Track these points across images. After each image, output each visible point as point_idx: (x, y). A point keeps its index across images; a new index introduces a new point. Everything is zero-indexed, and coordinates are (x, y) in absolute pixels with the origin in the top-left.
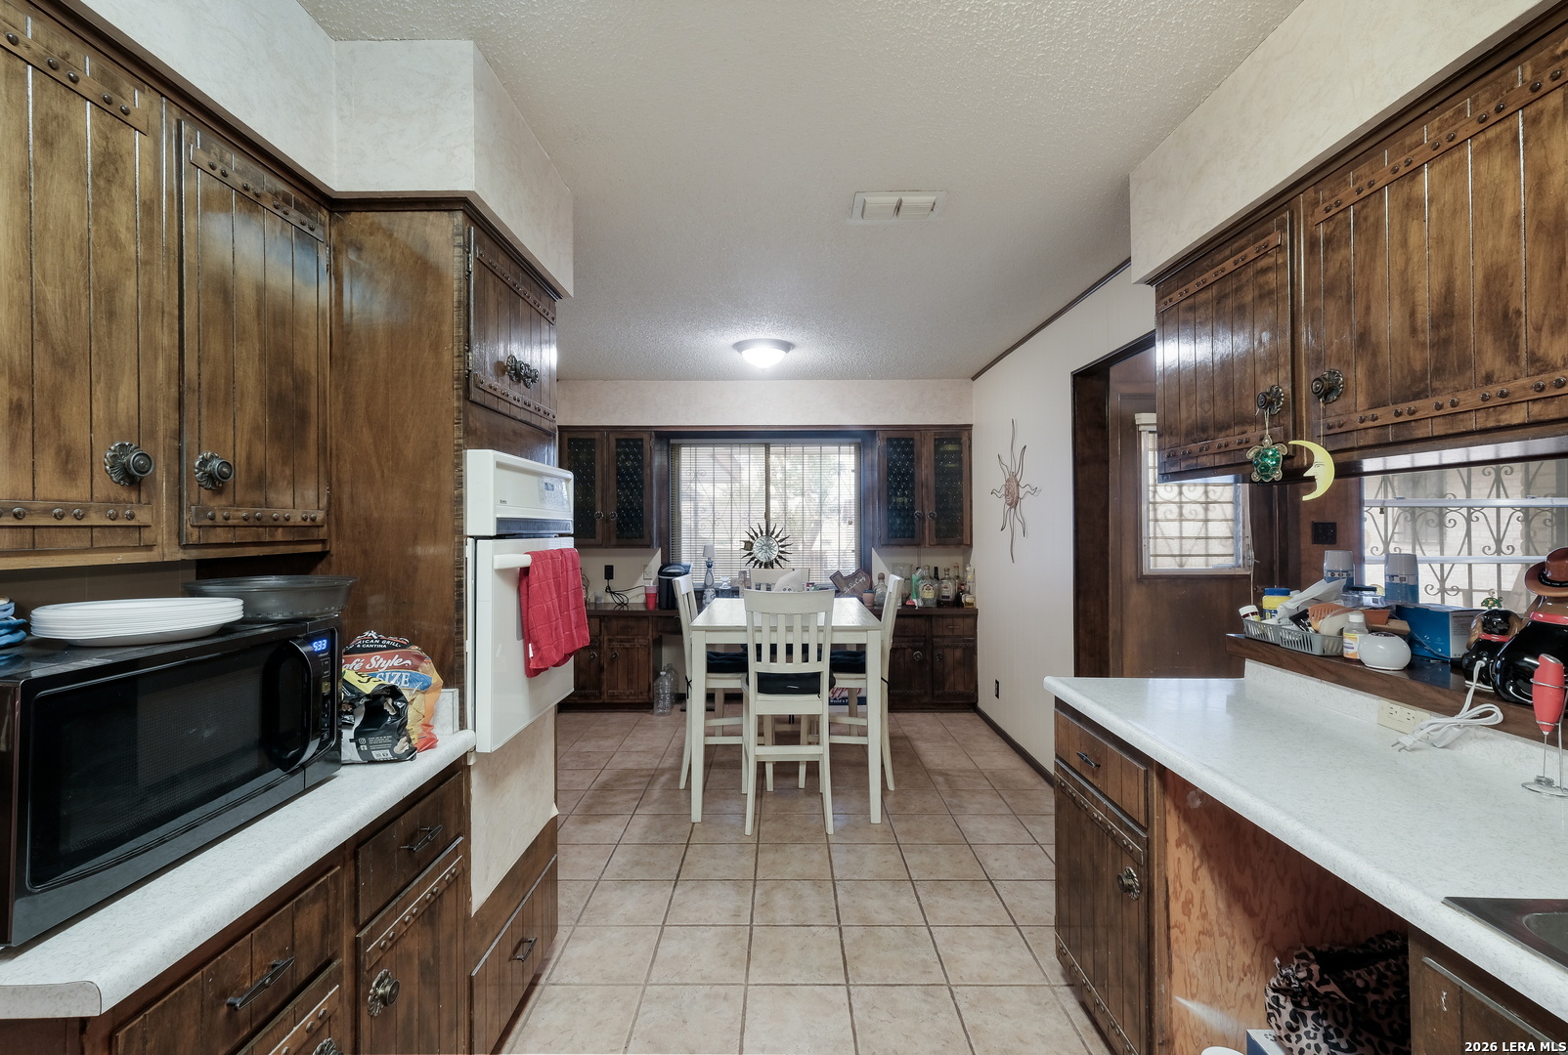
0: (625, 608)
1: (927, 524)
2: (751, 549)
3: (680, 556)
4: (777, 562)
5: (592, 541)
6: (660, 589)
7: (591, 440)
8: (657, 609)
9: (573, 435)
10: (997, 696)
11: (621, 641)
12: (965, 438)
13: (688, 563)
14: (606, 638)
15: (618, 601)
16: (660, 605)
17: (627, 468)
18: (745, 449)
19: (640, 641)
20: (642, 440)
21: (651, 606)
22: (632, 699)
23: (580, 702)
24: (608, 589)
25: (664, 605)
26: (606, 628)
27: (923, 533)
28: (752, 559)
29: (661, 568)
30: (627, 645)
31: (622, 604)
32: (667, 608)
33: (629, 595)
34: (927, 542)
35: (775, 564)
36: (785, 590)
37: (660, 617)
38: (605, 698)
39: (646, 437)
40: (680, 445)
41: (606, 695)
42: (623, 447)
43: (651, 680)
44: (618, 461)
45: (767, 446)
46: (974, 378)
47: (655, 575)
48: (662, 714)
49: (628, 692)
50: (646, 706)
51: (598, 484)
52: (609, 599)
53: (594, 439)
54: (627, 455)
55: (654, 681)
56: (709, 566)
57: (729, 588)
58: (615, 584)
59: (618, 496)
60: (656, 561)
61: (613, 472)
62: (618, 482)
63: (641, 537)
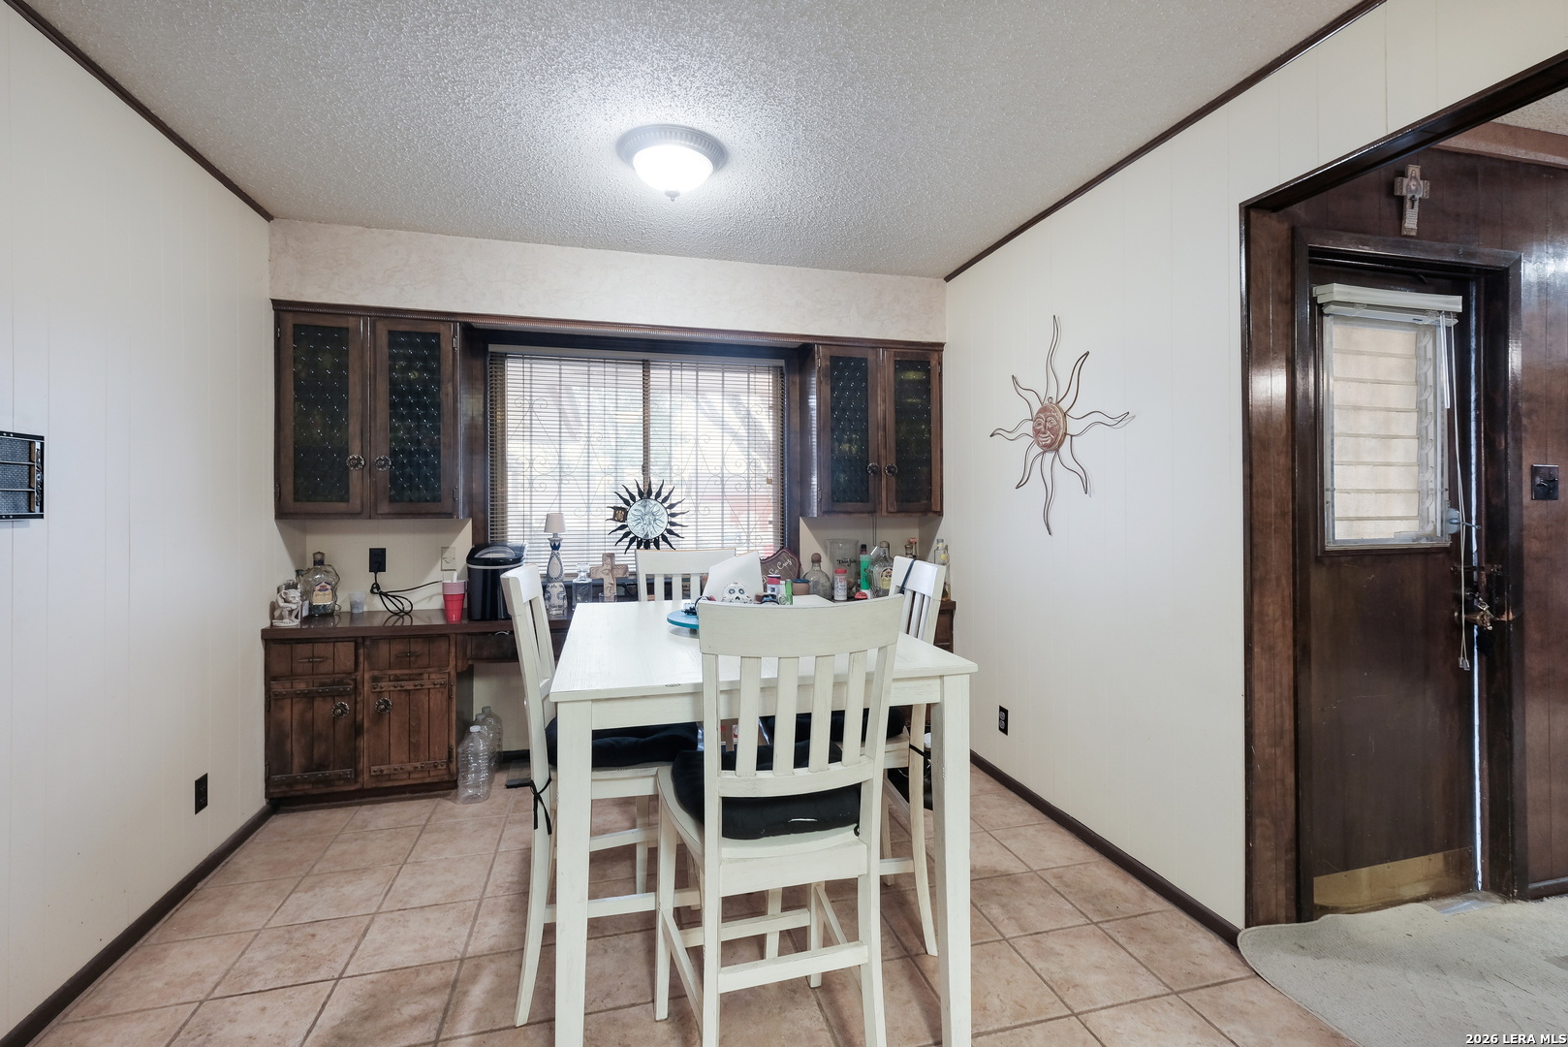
0: (407, 621)
1: (884, 482)
2: (625, 519)
3: (504, 532)
4: (665, 539)
5: (341, 506)
6: (469, 586)
7: (340, 329)
8: (465, 622)
9: (304, 320)
10: (1004, 730)
11: (397, 679)
12: (934, 362)
13: (520, 543)
14: (367, 676)
15: (392, 608)
16: (469, 614)
17: (410, 383)
18: (610, 369)
19: (433, 676)
20: (437, 335)
21: (454, 618)
22: (416, 778)
23: (315, 792)
24: (376, 589)
25: (477, 612)
26: (368, 657)
27: (880, 495)
28: (626, 535)
29: (473, 552)
30: (409, 685)
31: (401, 613)
32: (483, 618)
33: (414, 597)
34: (884, 508)
35: (662, 542)
36: (732, 591)
37: (469, 634)
38: (366, 781)
39: (446, 331)
40: (504, 356)
41: (366, 776)
42: (401, 345)
43: (453, 743)
44: (392, 369)
45: (646, 365)
46: (948, 278)
47: (461, 562)
48: (473, 799)
49: (409, 767)
50: (444, 784)
51: (355, 407)
52: (377, 604)
53: (347, 329)
54: (409, 359)
55: (458, 745)
56: (555, 547)
57: (589, 580)
58: (386, 580)
59: (393, 429)
60: (463, 541)
61: (383, 387)
62: (393, 405)
63: (436, 499)
